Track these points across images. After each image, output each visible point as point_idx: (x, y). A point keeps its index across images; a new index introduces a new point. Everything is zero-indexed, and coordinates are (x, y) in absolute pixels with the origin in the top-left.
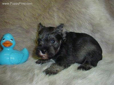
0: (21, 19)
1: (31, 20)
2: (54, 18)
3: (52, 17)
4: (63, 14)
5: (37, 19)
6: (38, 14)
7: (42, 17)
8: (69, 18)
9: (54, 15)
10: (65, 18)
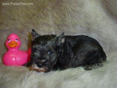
0: (14, 20)
1: (25, 20)
2: (48, 17)
3: (47, 16)
4: (57, 12)
5: (31, 18)
6: (32, 14)
7: (36, 17)
8: (63, 17)
9: (48, 14)
10: (60, 17)
